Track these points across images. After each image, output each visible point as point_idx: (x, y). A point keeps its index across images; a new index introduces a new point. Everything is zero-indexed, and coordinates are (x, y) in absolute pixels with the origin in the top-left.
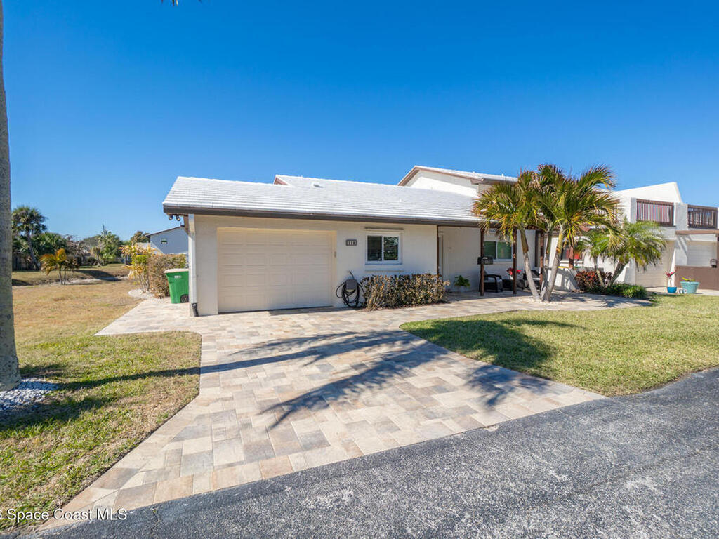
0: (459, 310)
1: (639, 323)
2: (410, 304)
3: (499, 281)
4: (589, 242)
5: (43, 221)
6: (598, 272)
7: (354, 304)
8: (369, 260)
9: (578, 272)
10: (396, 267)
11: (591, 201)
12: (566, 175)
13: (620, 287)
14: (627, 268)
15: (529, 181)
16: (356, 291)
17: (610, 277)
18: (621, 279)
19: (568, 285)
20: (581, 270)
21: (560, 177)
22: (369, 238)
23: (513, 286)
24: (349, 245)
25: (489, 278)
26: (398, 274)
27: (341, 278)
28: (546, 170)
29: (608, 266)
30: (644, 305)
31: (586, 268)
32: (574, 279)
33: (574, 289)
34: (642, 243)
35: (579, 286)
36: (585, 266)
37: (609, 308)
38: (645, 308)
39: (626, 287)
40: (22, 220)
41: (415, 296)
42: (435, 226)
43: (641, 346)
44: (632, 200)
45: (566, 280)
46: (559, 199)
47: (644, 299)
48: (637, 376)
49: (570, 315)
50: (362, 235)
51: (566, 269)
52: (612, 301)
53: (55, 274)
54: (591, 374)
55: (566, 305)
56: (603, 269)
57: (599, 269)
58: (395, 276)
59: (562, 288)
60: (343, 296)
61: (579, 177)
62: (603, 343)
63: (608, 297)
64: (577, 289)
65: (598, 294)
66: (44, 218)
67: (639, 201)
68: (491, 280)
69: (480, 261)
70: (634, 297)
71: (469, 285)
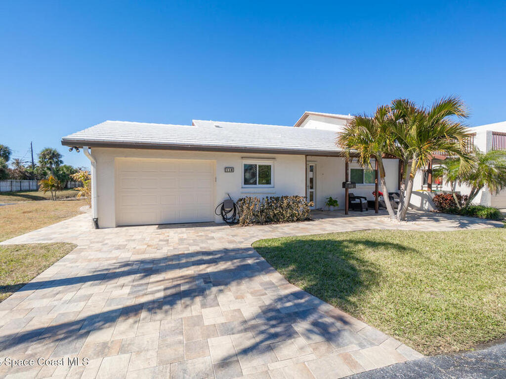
0: (317, 228)
1: (488, 247)
2: (278, 222)
3: (364, 201)
4: (446, 169)
5: (61, 158)
6: (454, 195)
7: (231, 220)
8: (245, 184)
9: (436, 194)
10: (270, 190)
11: (441, 132)
12: (417, 107)
13: (475, 209)
14: (483, 192)
15: (385, 114)
16: (233, 210)
17: (466, 200)
18: (476, 201)
19: (427, 206)
20: (439, 193)
21: (413, 109)
22: (245, 165)
23: (374, 207)
24: (227, 172)
25: (356, 200)
26: (269, 196)
27: (220, 198)
28: (399, 104)
29: (464, 189)
30: (496, 226)
31: (444, 191)
32: (432, 201)
33: (432, 209)
34: (494, 169)
35: (437, 207)
36: (442, 189)
37: (461, 229)
38: (497, 230)
39: (481, 208)
40: (47, 157)
41: (282, 215)
42: (304, 156)
43: (485, 278)
44: (488, 133)
45: (424, 202)
46: (411, 128)
47: (497, 220)
48: (473, 323)
49: (419, 235)
50: (239, 163)
51: (425, 192)
52: (465, 222)
53: (49, 194)
54: (415, 318)
55: (418, 225)
56: (460, 192)
57: (456, 193)
58: (267, 197)
59: (421, 209)
60: (222, 213)
61: (429, 108)
62: (441, 271)
63: (462, 218)
64: (435, 209)
65: (454, 214)
66: (61, 156)
67: (494, 134)
68: (357, 201)
69: (344, 185)
70: (487, 218)
71: (337, 205)
